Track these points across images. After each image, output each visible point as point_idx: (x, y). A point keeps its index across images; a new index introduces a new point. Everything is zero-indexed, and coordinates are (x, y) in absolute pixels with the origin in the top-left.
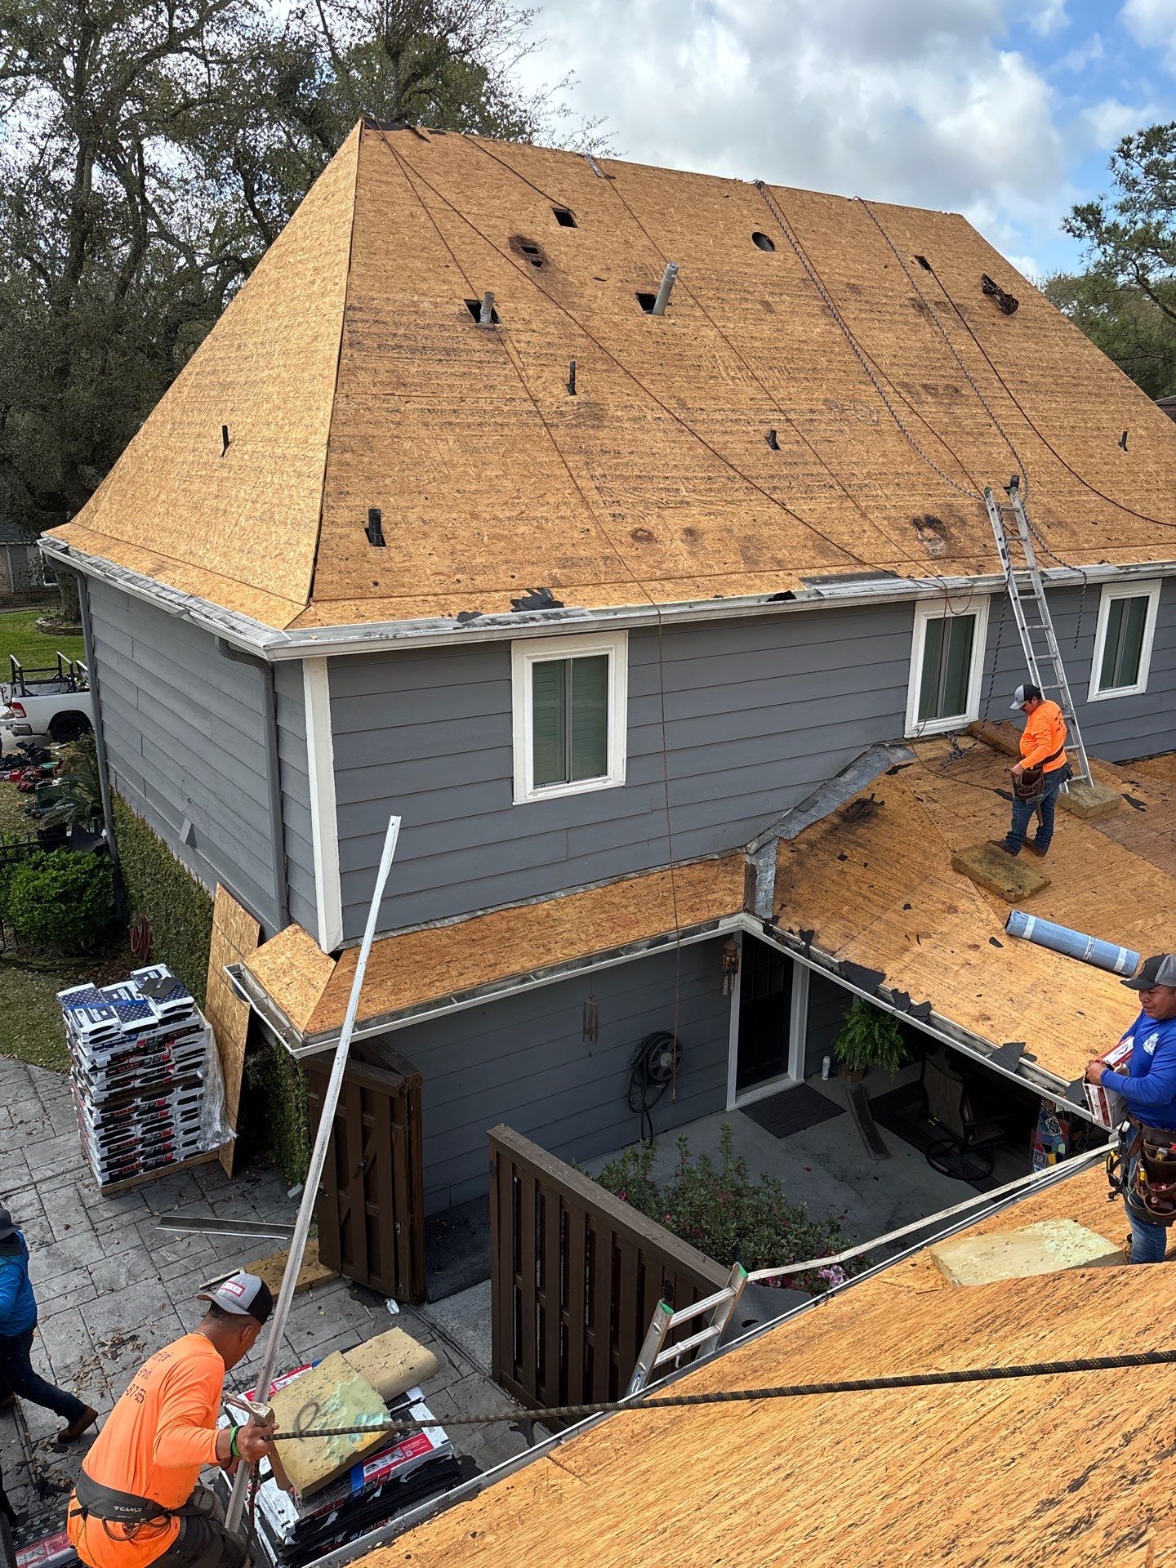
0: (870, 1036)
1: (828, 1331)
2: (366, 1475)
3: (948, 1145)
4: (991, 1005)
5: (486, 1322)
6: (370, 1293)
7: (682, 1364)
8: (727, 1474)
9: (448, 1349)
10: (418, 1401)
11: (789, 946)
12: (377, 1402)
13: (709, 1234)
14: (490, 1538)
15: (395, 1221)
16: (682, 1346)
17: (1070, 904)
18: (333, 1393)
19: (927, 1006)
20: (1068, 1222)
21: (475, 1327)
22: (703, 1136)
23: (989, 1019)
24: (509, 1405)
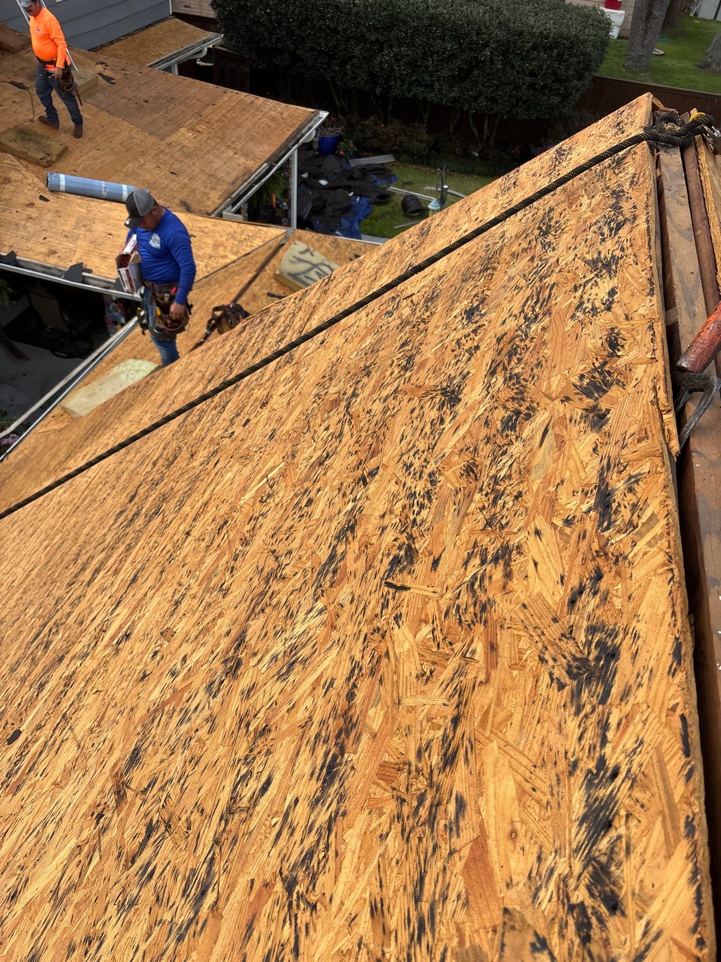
4: (54, 242)
19: (12, 255)
23: (55, 253)
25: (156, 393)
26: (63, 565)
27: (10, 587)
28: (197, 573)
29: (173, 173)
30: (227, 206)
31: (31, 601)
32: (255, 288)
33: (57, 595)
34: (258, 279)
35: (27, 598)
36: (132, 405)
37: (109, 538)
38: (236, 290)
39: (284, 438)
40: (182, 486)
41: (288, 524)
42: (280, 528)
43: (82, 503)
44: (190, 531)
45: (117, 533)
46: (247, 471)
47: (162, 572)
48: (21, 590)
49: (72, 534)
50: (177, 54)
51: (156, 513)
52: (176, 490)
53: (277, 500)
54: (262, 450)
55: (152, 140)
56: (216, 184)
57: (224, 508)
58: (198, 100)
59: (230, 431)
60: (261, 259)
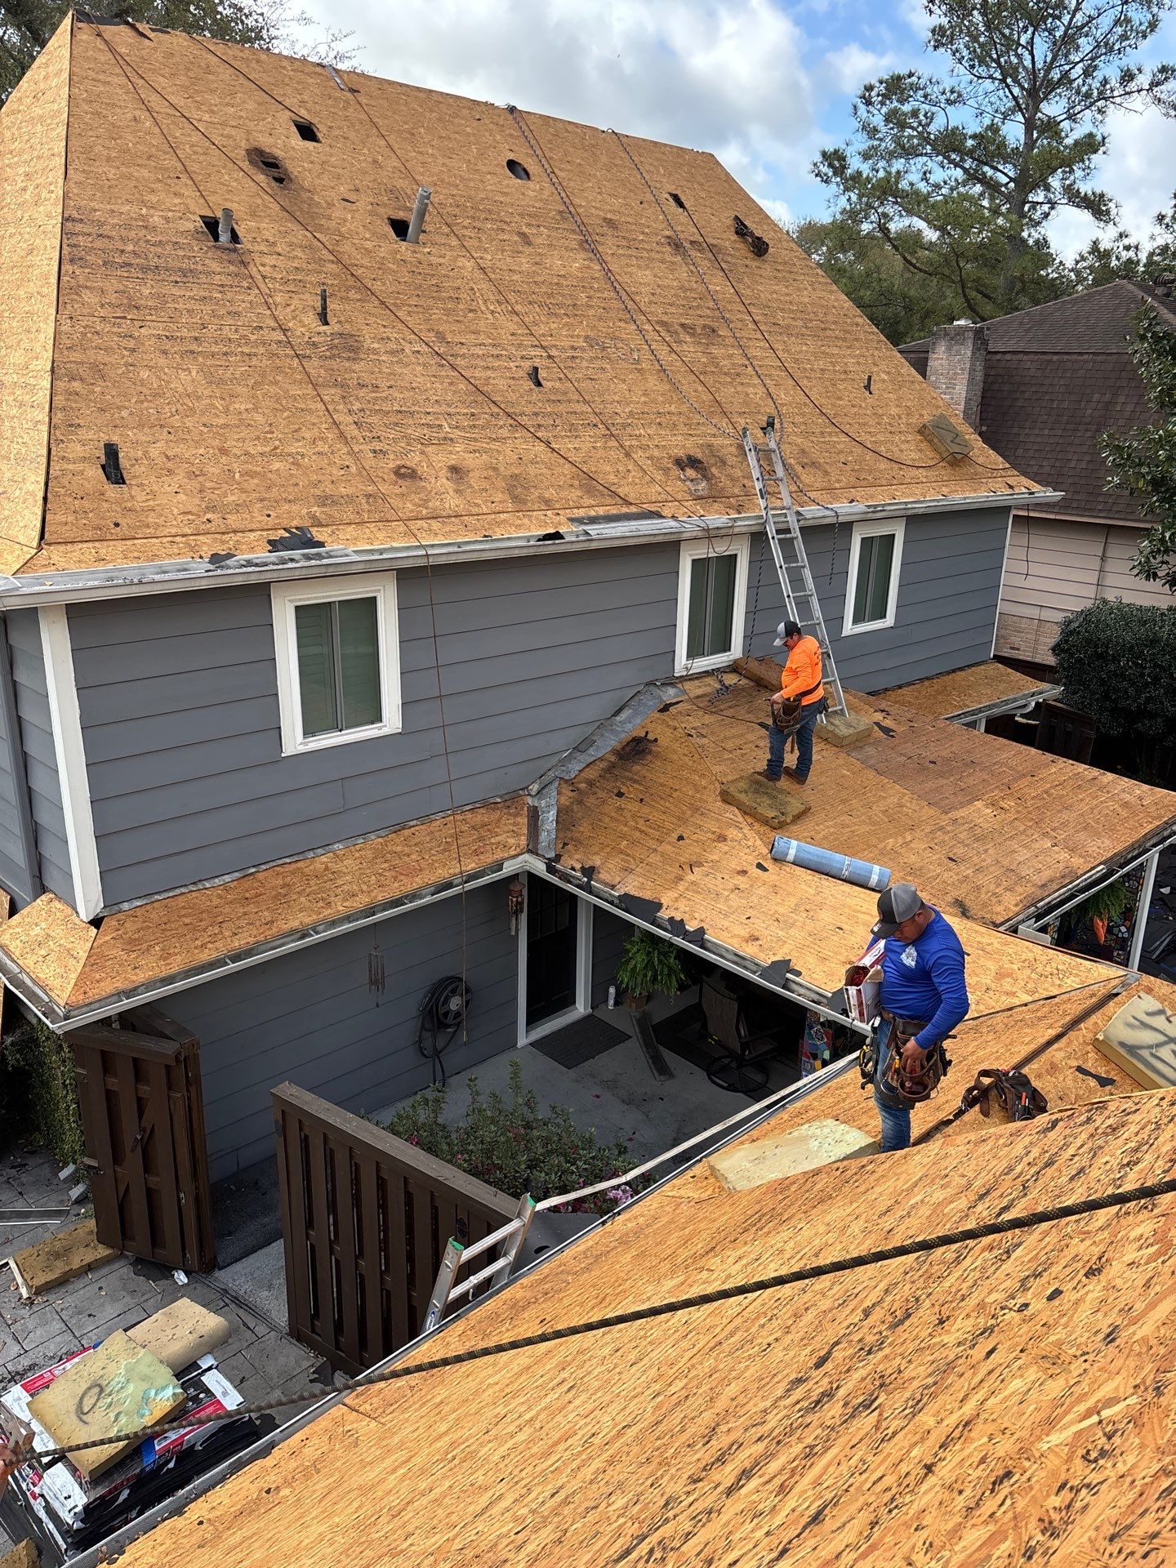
0: (650, 962)
1: (615, 1248)
2: (157, 1448)
3: (726, 1061)
4: (759, 926)
5: (281, 1280)
6: (155, 1267)
7: (475, 1296)
8: (516, 1394)
9: (241, 1312)
10: (210, 1368)
11: (570, 883)
12: (166, 1374)
13: (501, 1169)
14: (285, 1492)
15: (178, 1190)
16: (474, 1280)
17: (828, 827)
18: (117, 1373)
19: (701, 931)
20: (830, 1122)
21: (270, 1287)
22: (493, 1076)
23: (757, 939)
24: (308, 1358)
25: (878, 1190)
26: (683, 1438)
27: (586, 1443)
28: (947, 1554)
29: (950, 859)
30: (1028, 918)
31: (620, 1484)
32: (1056, 1053)
33: (669, 1491)
34: (1064, 1040)
35: (616, 1474)
36: (830, 1197)
37: (773, 1420)
38: (1024, 1051)
39: (1136, 1347)
40: (919, 1372)
41: (1147, 1525)
42: (1128, 1527)
43: (727, 1338)
44: (933, 1464)
45: (788, 1417)
46: (1056, 1387)
47: (873, 1524)
48: (605, 1456)
49: (704, 1388)
50: (989, 707)
51: (867, 1405)
52: (906, 1375)
53: (1122, 1468)
54: (1090, 1357)
55: (932, 811)
56: (1016, 883)
57: (1005, 1446)
58: (1010, 768)
59: (1020, 1301)
60: (1075, 1009)
